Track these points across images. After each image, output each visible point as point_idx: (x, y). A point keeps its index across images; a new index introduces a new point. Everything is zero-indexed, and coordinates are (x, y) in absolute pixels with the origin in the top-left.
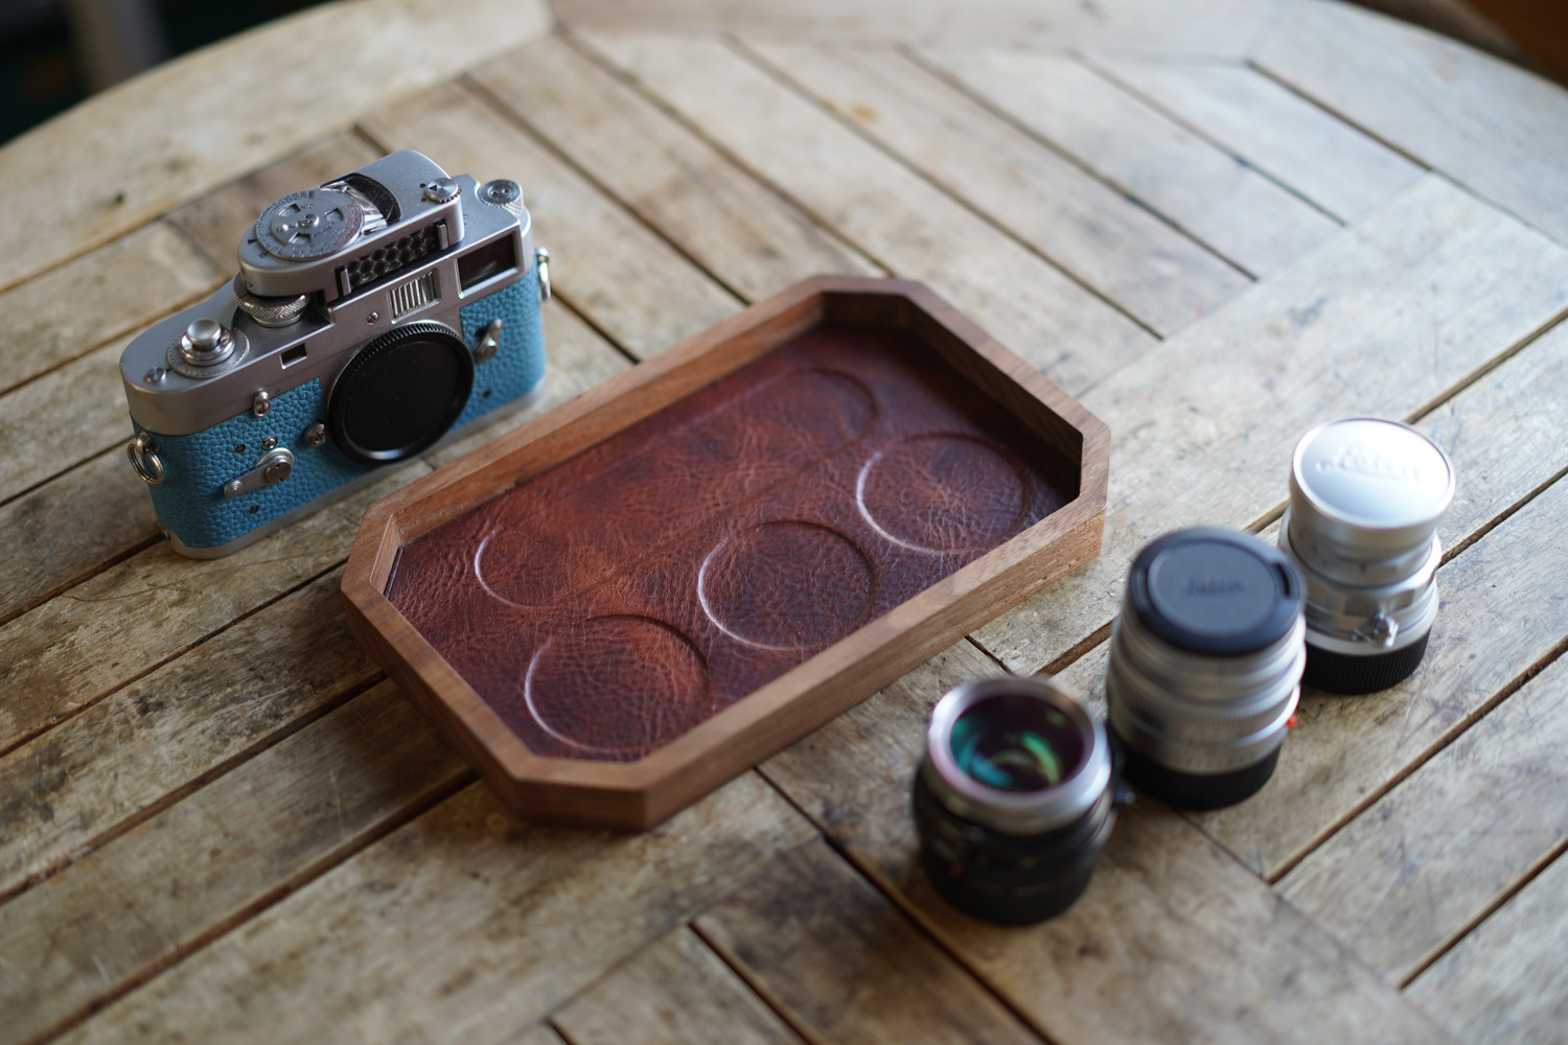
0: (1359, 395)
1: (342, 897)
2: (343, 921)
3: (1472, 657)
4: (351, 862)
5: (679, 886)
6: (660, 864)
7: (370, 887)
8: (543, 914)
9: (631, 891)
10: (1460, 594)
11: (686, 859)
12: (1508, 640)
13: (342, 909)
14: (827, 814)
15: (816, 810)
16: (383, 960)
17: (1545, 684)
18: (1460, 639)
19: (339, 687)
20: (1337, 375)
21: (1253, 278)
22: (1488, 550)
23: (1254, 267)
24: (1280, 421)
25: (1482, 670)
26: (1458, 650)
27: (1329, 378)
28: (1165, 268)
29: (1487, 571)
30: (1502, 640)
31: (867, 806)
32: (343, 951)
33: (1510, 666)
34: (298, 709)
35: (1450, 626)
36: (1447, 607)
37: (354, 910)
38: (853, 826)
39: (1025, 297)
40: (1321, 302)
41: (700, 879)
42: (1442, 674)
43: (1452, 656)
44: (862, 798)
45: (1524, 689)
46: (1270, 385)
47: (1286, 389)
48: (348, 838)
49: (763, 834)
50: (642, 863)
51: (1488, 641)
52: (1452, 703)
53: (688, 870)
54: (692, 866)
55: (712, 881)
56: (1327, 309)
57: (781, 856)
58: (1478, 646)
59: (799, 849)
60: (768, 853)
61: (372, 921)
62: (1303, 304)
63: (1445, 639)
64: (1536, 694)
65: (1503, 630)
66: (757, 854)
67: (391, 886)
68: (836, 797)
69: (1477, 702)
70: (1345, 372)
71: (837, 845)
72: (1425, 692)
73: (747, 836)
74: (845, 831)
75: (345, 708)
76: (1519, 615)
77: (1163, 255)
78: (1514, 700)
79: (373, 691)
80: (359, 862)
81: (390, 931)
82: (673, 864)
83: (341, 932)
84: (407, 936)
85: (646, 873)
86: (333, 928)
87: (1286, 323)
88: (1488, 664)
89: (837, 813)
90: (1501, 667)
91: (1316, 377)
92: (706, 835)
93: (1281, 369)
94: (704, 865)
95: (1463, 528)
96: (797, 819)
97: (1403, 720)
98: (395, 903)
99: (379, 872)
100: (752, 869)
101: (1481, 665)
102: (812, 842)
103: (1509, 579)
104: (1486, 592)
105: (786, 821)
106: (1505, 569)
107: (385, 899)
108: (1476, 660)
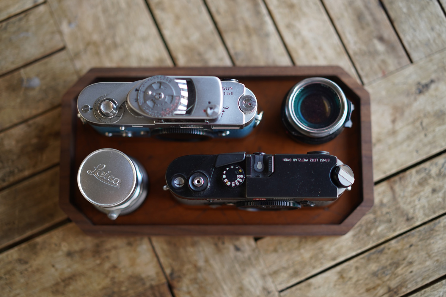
0: (426, 135)
1: (10, 263)
2: (8, 272)
3: (411, 272)
4: (16, 249)
5: (116, 289)
6: (113, 278)
7: (21, 261)
8: (71, 288)
9: (100, 287)
10: (420, 243)
11: (121, 279)
12: (427, 269)
13: (9, 267)
14: (172, 274)
15: (168, 271)
16: (17, 291)
17: (431, 292)
18: (411, 263)
19: (27, 173)
20: (421, 123)
21: (411, 61)
22: (439, 225)
23: (414, 56)
24: (390, 141)
25: (412, 279)
26: (407, 267)
27: (418, 124)
28: (380, 47)
29: (434, 234)
30: (425, 267)
31: (185, 275)
32: (7, 284)
33: (423, 280)
34: (12, 179)
35: (410, 256)
36: (413, 248)
37: (13, 268)
38: (178, 282)
39: (320, 48)
40: (432, 81)
41: (123, 289)
42: (398, 276)
43: (404, 269)
44: (184, 271)
45: (423, 291)
46: (394, 121)
47: (399, 125)
48: (17, 239)
49: (148, 276)
50: (107, 276)
51: (420, 266)
52: (395, 290)
53: (121, 283)
54: (122, 282)
55: (127, 291)
56: (433, 86)
57: (152, 287)
58: (415, 268)
59: (158, 286)
60: (148, 284)
61: (17, 274)
62: (424, 82)
63: (405, 262)
64: (426, 295)
65: (428, 263)
66: (144, 284)
67: (26, 263)
68: (176, 268)
69: (404, 292)
70: (426, 121)
71: (171, 288)
72: (388, 283)
73: (143, 276)
74: (175, 283)
75: (26, 183)
76: (436, 258)
77: (381, 39)
78: (417, 295)
79: (37, 179)
80: (19, 250)
81: (22, 280)
82: (116, 280)
83: (7, 276)
84: (27, 284)
85: (107, 282)
86: (5, 274)
87: (414, 89)
88: (415, 277)
89: (175, 275)
90: (419, 279)
91: (414, 122)
92: (130, 272)
93: (402, 113)
94: (126, 284)
95: (434, 212)
96: (161, 274)
97: (376, 292)
98: (26, 270)
99: (24, 255)
100: (141, 289)
101: (413, 276)
102: (163, 284)
103: (440, 241)
104: (430, 244)
105: (157, 274)
106: (441, 236)
107: (23, 267)
108: (412, 274)
